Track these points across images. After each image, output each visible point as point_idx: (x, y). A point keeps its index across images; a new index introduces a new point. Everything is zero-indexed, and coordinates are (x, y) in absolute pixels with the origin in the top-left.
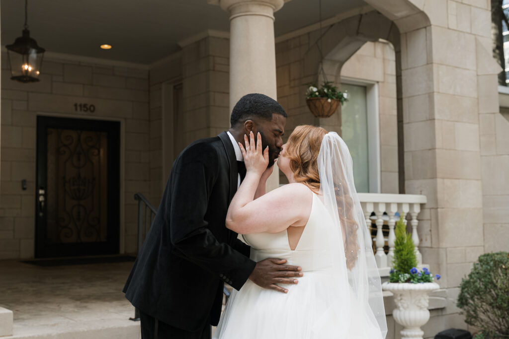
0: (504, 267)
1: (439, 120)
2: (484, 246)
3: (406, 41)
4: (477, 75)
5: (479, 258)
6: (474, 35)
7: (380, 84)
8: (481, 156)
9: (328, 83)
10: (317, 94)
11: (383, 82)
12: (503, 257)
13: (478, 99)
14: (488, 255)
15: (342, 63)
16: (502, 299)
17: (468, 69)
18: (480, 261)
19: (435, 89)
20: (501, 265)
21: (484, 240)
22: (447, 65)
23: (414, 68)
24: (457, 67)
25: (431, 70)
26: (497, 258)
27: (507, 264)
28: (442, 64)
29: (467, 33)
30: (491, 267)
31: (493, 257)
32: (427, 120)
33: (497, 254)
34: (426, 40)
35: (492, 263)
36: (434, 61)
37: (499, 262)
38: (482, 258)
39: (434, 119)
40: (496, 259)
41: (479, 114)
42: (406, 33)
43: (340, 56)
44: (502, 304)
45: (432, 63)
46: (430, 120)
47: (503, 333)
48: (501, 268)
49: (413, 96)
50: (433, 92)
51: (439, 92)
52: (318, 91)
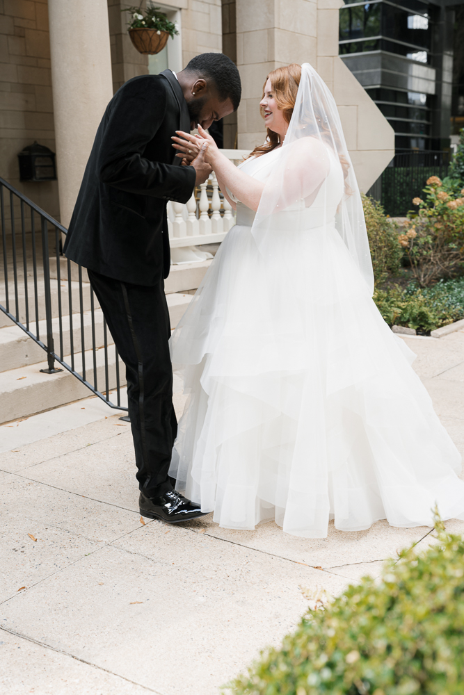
1: (279, 62)
4: (318, 9)
7: (183, 11)
10: (144, 23)
11: (186, 9)
13: (316, 38)
19: (276, 25)
32: (265, 62)
39: (273, 61)
41: (317, 56)
46: (269, 61)
49: (249, 32)
50: (274, 28)
51: (279, 28)
52: (143, 20)
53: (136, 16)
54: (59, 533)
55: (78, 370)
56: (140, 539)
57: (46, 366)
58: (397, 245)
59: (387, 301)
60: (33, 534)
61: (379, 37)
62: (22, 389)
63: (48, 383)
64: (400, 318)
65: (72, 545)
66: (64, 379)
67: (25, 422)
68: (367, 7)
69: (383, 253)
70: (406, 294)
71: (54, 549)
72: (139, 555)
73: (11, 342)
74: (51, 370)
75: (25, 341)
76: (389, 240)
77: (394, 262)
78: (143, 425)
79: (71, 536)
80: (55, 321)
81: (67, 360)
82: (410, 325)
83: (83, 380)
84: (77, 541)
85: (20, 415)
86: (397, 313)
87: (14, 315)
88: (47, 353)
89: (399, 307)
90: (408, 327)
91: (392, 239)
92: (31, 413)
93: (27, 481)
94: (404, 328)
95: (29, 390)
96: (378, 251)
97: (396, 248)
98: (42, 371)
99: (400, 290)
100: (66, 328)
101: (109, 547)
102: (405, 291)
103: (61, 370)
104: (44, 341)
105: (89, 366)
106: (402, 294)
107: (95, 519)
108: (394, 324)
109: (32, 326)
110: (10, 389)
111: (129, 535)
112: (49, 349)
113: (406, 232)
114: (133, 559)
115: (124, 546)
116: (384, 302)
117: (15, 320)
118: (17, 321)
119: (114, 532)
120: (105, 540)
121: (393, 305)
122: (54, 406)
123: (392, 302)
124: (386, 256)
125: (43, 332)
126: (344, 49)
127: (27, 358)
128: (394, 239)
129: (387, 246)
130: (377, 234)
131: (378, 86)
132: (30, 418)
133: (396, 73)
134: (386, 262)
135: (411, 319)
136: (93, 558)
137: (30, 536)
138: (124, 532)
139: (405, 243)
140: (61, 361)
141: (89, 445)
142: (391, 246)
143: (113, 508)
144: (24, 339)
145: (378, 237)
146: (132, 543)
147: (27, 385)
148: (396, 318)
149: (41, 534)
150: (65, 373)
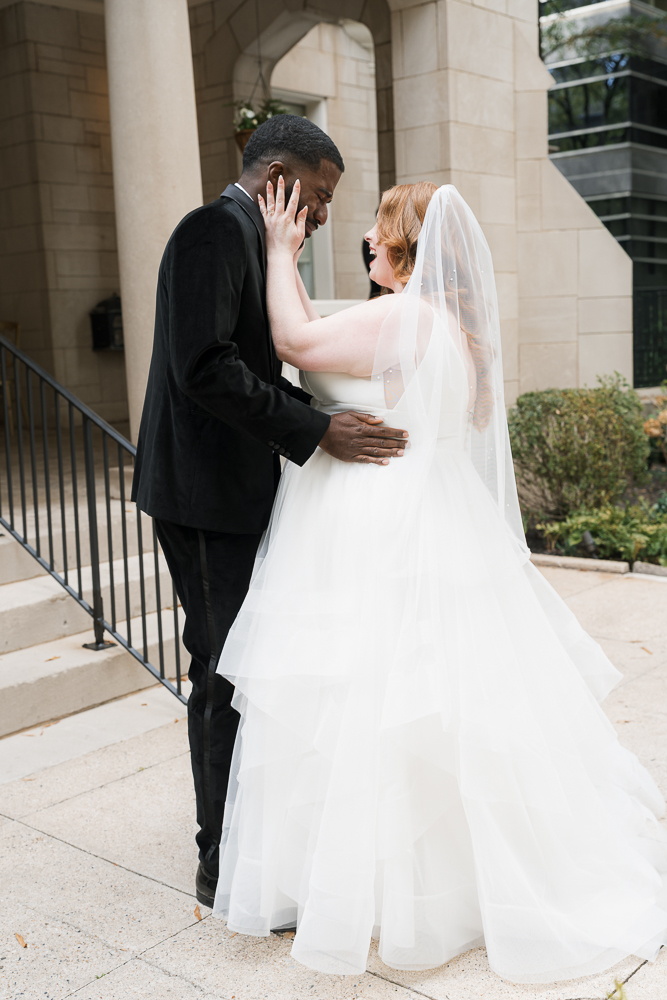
0: (558, 412)
1: (456, 170)
2: (519, 381)
3: (402, 25)
4: (515, 92)
5: (518, 400)
6: (511, 17)
7: (329, 101)
8: (518, 232)
9: (271, 101)
10: (255, 122)
11: (334, 98)
12: (556, 396)
13: (514, 133)
14: (532, 395)
15: (274, 62)
16: (555, 462)
17: (501, 81)
18: (520, 405)
19: (452, 118)
20: (553, 409)
21: (519, 371)
22: (470, 73)
23: (415, 76)
24: (483, 76)
25: (445, 80)
26: (548, 398)
27: (562, 408)
28: (461, 71)
29: (502, 14)
30: (538, 414)
31: (541, 398)
32: (437, 171)
33: (548, 392)
34: (437, 24)
35: (539, 408)
36: (450, 66)
37: (550, 405)
38: (523, 400)
39: (449, 169)
40: (546, 400)
41: (516, 160)
42: (401, 11)
43: (269, 49)
44: (555, 470)
45: (446, 69)
46: (442, 170)
47: (550, 513)
48: (554, 413)
49: (413, 128)
50: (448, 122)
51: (456, 122)
52: (256, 117)
53: (245, 114)
54: (63, 933)
55: (137, 645)
56: (188, 946)
57: (91, 638)
58: (640, 437)
59: (625, 524)
60: (24, 933)
61: (627, 124)
62: (50, 677)
63: (91, 666)
64: (646, 550)
65: (80, 955)
66: (116, 659)
67: (54, 727)
68: (610, 82)
69: (618, 449)
70: (657, 511)
71: (50, 964)
72: (181, 977)
73: (41, 603)
74: (99, 644)
75: (63, 599)
76: (627, 430)
77: (637, 463)
78: (207, 756)
79: (82, 939)
80: (104, 567)
81: (121, 628)
82: (661, 561)
83: (145, 661)
84: (90, 949)
85: (47, 717)
86: (640, 543)
87: (48, 561)
88: (92, 620)
89: (644, 533)
90: (658, 564)
91: (632, 428)
92: (64, 712)
93: (35, 835)
94: (652, 566)
95: (61, 678)
96: (612, 446)
97: (639, 441)
98: (85, 646)
99: (646, 505)
100: (119, 580)
101: (137, 962)
102: (656, 506)
103: (113, 645)
104: (89, 600)
105: (153, 640)
106: (650, 512)
107: (124, 908)
108: (636, 560)
109: (73, 575)
110: (31, 678)
111: (172, 940)
112: (96, 612)
113: (657, 414)
114: (171, 986)
115: (161, 960)
116: (621, 526)
117: (48, 568)
118: (51, 570)
119: (150, 933)
120: (133, 948)
121: (634, 529)
122: (100, 701)
123: (633, 526)
124: (624, 454)
125: (88, 586)
126: (557, 145)
127: (66, 626)
128: (636, 428)
129: (625, 439)
130: (610, 422)
131: (627, 194)
132: (63, 722)
133: (652, 173)
134: (623, 464)
135: (663, 551)
136: (108, 983)
137: (19, 937)
138: (166, 934)
139: (656, 432)
140: (113, 631)
141: (142, 770)
142: (630, 438)
143: (158, 887)
144: (61, 596)
145: (610, 427)
146: (174, 955)
147: (58, 671)
148: (640, 550)
149: (36, 934)
150: (120, 650)
